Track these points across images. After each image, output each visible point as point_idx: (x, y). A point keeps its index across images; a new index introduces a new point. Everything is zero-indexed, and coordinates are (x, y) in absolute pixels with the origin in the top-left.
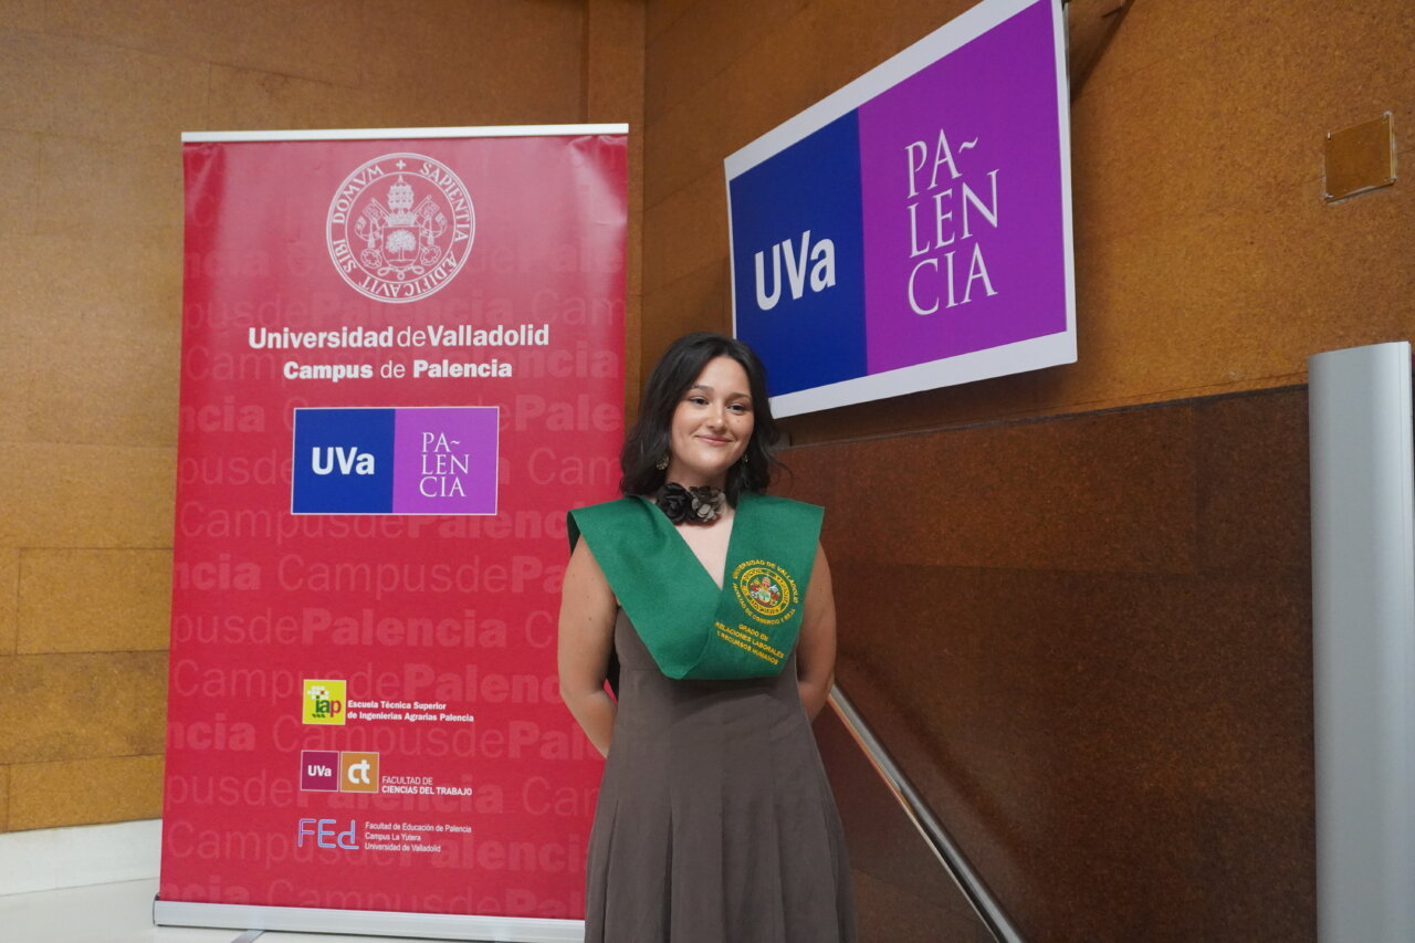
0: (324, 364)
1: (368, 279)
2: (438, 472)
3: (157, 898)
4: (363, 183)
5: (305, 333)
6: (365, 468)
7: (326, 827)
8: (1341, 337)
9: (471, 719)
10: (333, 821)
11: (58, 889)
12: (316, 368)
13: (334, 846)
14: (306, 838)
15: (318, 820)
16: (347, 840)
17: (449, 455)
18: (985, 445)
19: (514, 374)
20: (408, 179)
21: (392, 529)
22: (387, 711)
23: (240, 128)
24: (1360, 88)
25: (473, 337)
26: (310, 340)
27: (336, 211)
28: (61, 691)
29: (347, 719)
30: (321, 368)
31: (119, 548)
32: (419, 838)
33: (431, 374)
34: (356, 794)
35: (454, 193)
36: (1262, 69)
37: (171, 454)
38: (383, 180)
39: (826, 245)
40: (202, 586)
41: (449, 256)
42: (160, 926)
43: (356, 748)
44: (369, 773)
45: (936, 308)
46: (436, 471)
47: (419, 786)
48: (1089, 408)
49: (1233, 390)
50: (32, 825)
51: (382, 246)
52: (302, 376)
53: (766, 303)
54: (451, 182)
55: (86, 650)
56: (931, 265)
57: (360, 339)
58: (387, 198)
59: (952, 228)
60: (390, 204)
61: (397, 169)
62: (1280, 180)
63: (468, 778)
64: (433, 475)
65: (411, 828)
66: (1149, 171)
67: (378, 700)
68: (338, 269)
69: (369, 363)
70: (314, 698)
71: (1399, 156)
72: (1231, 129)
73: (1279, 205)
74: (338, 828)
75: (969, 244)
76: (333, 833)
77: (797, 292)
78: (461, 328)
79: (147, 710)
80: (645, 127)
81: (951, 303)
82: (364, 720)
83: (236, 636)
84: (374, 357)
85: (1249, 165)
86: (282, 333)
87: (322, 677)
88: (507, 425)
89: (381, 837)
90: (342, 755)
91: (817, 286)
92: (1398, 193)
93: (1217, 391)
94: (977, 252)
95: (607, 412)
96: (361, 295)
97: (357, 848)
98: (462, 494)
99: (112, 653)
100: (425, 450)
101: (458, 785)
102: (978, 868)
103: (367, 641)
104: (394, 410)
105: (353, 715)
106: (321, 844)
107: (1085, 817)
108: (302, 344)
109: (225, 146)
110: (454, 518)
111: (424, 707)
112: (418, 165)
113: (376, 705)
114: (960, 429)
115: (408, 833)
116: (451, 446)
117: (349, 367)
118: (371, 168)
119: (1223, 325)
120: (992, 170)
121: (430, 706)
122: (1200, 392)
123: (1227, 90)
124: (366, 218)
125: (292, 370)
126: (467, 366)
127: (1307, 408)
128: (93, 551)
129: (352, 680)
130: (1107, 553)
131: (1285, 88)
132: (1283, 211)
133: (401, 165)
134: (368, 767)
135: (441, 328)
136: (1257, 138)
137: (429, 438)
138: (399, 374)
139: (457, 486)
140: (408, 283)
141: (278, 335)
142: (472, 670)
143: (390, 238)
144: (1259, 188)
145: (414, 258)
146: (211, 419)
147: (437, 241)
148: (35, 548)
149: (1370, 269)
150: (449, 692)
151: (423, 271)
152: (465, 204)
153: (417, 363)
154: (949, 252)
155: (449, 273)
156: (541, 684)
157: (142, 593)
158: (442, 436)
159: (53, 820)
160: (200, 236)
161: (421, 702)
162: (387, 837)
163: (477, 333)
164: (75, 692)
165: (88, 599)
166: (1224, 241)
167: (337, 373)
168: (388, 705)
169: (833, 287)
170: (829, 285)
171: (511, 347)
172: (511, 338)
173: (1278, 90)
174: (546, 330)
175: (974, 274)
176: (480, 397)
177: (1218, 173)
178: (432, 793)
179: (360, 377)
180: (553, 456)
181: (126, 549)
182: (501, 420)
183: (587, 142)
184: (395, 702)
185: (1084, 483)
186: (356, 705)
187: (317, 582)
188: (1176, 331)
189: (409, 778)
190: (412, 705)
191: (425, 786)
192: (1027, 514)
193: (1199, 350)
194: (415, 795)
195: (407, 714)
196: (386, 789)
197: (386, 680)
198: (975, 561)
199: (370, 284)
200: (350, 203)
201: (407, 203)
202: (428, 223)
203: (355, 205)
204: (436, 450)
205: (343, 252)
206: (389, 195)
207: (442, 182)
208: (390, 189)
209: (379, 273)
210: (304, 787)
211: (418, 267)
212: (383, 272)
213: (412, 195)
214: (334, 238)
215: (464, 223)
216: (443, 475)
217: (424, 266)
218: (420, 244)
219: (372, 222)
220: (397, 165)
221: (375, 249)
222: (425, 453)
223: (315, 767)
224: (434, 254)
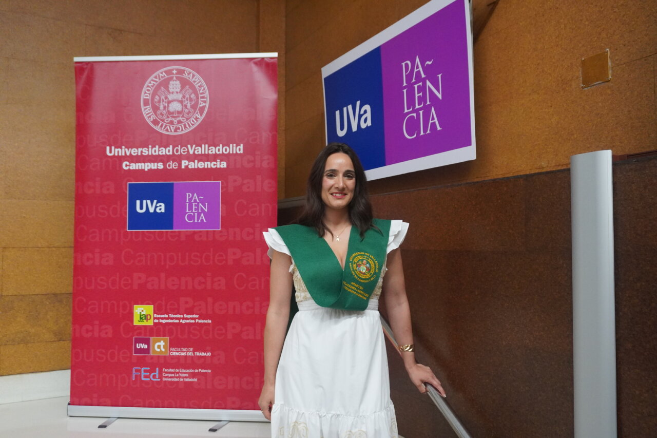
0: (141, 163)
1: (161, 124)
2: (194, 211)
3: (69, 404)
4: (157, 80)
5: (132, 148)
6: (160, 209)
7: (145, 371)
8: (588, 147)
9: (210, 322)
10: (148, 369)
11: (23, 401)
12: (137, 164)
13: (149, 379)
14: (136, 376)
15: (141, 368)
16: (155, 377)
17: (198, 203)
18: (436, 196)
19: (228, 165)
20: (178, 78)
21: (173, 237)
22: (172, 319)
23: (100, 55)
24: (596, 38)
25: (209, 150)
26: (134, 152)
27: (145, 93)
28: (23, 312)
29: (154, 322)
30: (140, 164)
31: (49, 247)
32: (187, 375)
33: (190, 167)
34: (159, 356)
35: (199, 84)
36: (555, 29)
37: (72, 204)
38: (166, 79)
39: (367, 107)
40: (87, 264)
41: (197, 113)
42: (70, 416)
43: (158, 335)
44: (164, 347)
45: (415, 136)
46: (192, 210)
48: (483, 179)
49: (544, 170)
50: (10, 373)
51: (166, 109)
52: (131, 168)
53: (341, 133)
54: (197, 80)
55: (34, 293)
56: (413, 116)
57: (157, 151)
58: (168, 87)
59: (422, 100)
60: (170, 90)
61: (173, 74)
62: (563, 78)
63: (208, 348)
64: (191, 212)
65: (183, 371)
66: (508, 74)
67: (168, 314)
68: (146, 119)
69: (160, 162)
70: (139, 313)
71: (612, 68)
72: (542, 56)
73: (563, 89)
74: (150, 372)
75: (430, 106)
76: (148, 374)
77: (354, 129)
78: (203, 146)
79: (62, 320)
80: (286, 53)
81: (422, 133)
82: (162, 323)
83: (103, 286)
84: (164, 159)
85: (550, 72)
86: (121, 148)
87: (142, 304)
88: (224, 190)
89: (170, 375)
90: (152, 339)
91: (363, 126)
92: (612, 84)
93: (537, 171)
94: (433, 110)
95: (270, 183)
96: (157, 131)
97: (159, 380)
98: (205, 221)
99: (46, 294)
100: (187, 201)
101: (204, 352)
103: (163, 287)
104: (173, 184)
105: (156, 321)
106: (143, 379)
108: (131, 154)
109: (94, 64)
110: (201, 231)
111: (189, 316)
112: (183, 72)
113: (167, 316)
114: (425, 189)
115: (182, 373)
116: (199, 199)
117: (152, 164)
118: (161, 73)
119: (539, 143)
120: (439, 74)
121: (191, 316)
122: (529, 172)
123: (540, 39)
124: (158, 95)
125: (126, 165)
126: (206, 163)
127: (570, 178)
128: (38, 249)
129: (156, 305)
130: (488, 242)
131: (565, 38)
132: (565, 92)
133: (175, 72)
134: (164, 344)
136: (553, 60)
137: (189, 196)
138: (175, 167)
139: (202, 217)
140: (179, 126)
141: (120, 150)
142: (210, 300)
143: (170, 105)
144: (554, 82)
145: (181, 114)
146: (90, 188)
147: (192, 107)
148: (10, 248)
149: (600, 118)
150: (200, 310)
151: (185, 120)
152: (204, 89)
153: (183, 162)
154: (421, 110)
155: (197, 121)
156: (241, 305)
157: (59, 267)
158: (195, 195)
159: (20, 370)
160: (83, 105)
161: (187, 314)
162: (173, 375)
163: (210, 148)
164: (29, 312)
165: (34, 270)
166: (539, 105)
167: (147, 166)
168: (173, 316)
169: (370, 126)
170: (369, 125)
171: (226, 154)
172: (226, 150)
173: (562, 39)
174: (241, 146)
175: (432, 120)
176: (212, 177)
177: (537, 75)
178: (193, 355)
179: (158, 169)
180: (245, 203)
181: (51, 247)
182: (222, 187)
183: (259, 61)
184: (175, 314)
185: (478, 212)
186: (158, 316)
187: (140, 261)
188: (519, 145)
189: (182, 349)
190: (183, 316)
191: (190, 352)
192: (454, 226)
193: (529, 153)
194: (185, 356)
195: (181, 320)
196: (172, 354)
197: (171, 305)
198: (432, 247)
199: (161, 126)
200: (152, 89)
201: (178, 89)
202: (187, 98)
203: (154, 90)
204: (193, 201)
205: (149, 112)
206: (169, 86)
207: (194, 79)
208: (169, 83)
209: (165, 121)
210: (135, 353)
211: (183, 118)
212: (167, 121)
213: (180, 85)
214: (145, 105)
215: (204, 98)
216: (196, 212)
217: (186, 118)
218: (184, 108)
219: (162, 98)
220: (173, 72)
221: (163, 110)
222: (187, 203)
223: (140, 344)
224: (190, 112)
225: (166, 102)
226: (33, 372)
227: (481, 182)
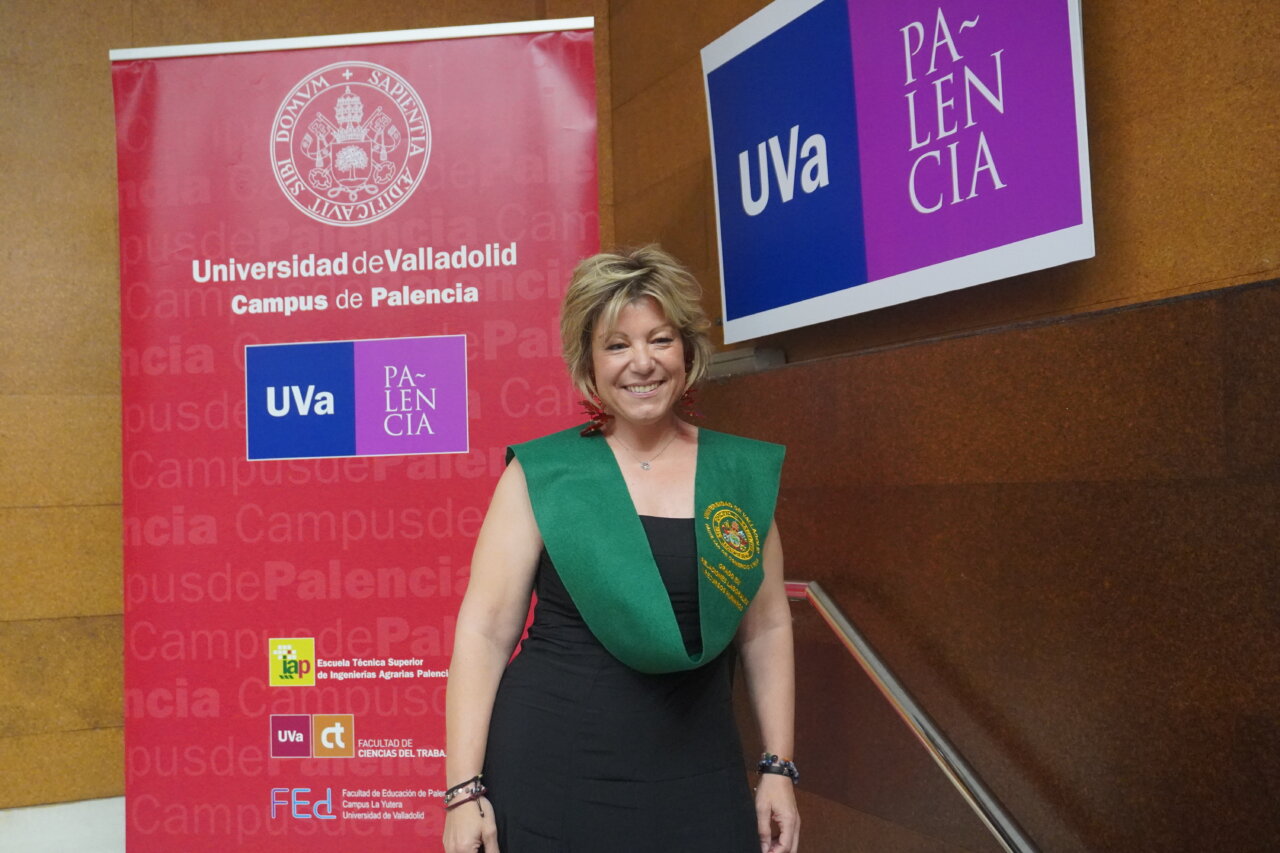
0: (275, 297)
1: (318, 201)
2: (404, 409)
4: (308, 96)
5: (252, 264)
6: (324, 407)
7: (300, 796)
10: (308, 790)
12: (266, 301)
13: (309, 816)
14: (279, 808)
15: (291, 789)
16: (324, 810)
17: (414, 390)
18: (997, 351)
19: (480, 298)
20: (356, 90)
21: (354, 472)
23: (168, 42)
25: (434, 260)
26: (258, 271)
27: (280, 128)
28: (7, 662)
29: (317, 680)
30: (272, 301)
31: (62, 506)
32: (401, 805)
33: (391, 303)
34: (331, 760)
35: (407, 103)
37: (114, 402)
38: (331, 91)
39: (817, 141)
40: (155, 542)
41: (404, 172)
43: (328, 710)
44: (344, 737)
45: (940, 205)
46: (400, 408)
47: (397, 749)
48: (1113, 305)
49: (1272, 276)
51: (331, 165)
52: (252, 310)
53: (753, 208)
54: (403, 91)
55: (32, 617)
56: (933, 158)
57: (312, 267)
58: (335, 113)
59: (954, 116)
60: (337, 117)
61: (344, 80)
64: (398, 412)
65: (391, 794)
66: (1169, 43)
67: (349, 658)
68: (284, 190)
69: (323, 294)
70: (281, 658)
74: (313, 798)
75: (974, 132)
76: (308, 803)
77: (787, 194)
78: (421, 250)
79: (99, 680)
80: (610, 17)
81: (957, 199)
82: (336, 680)
83: (194, 594)
84: (328, 286)
86: (228, 265)
87: (288, 635)
88: (475, 355)
89: (359, 805)
90: (315, 718)
91: (809, 186)
93: (1251, 280)
94: (983, 141)
96: (311, 219)
97: (334, 817)
98: (431, 432)
99: (58, 619)
100: (388, 385)
102: (1006, 806)
103: (336, 594)
104: (352, 343)
105: (323, 676)
106: (295, 815)
108: (249, 275)
109: (155, 62)
110: (423, 457)
111: (400, 663)
112: (366, 74)
113: (347, 664)
114: (968, 336)
115: (388, 799)
116: (414, 380)
117: (302, 298)
118: (315, 79)
119: (1254, 209)
120: (997, 51)
121: (406, 663)
122: (1232, 284)
124: (310, 133)
125: (240, 305)
126: (429, 292)
128: (37, 510)
129: (322, 636)
130: (1131, 460)
133: (348, 75)
134: (342, 730)
135: (400, 251)
137: (391, 372)
138: (356, 303)
139: (424, 423)
140: (361, 204)
141: (223, 267)
142: (449, 622)
143: (341, 155)
145: (366, 176)
146: (155, 362)
147: (391, 157)
150: (425, 647)
151: (377, 191)
152: (419, 114)
153: (375, 291)
154: (952, 143)
155: (405, 192)
157: (87, 553)
158: (406, 369)
160: (134, 162)
161: (396, 658)
162: (366, 805)
163: (438, 255)
164: (22, 662)
165: (30, 562)
166: (1253, 117)
167: (289, 305)
168: (361, 663)
169: (824, 187)
170: (822, 185)
171: (477, 269)
172: (476, 259)
174: (513, 249)
175: (980, 166)
176: (445, 326)
177: (1244, 42)
178: (412, 756)
179: (314, 309)
180: (526, 385)
181: (68, 506)
182: (468, 349)
183: (551, 40)
184: (367, 659)
185: (1104, 386)
186: (327, 664)
187: (280, 533)
188: (1204, 218)
189: (386, 740)
190: (387, 662)
191: (403, 749)
192: (1044, 424)
193: (1230, 237)
194: (394, 759)
195: (382, 672)
196: (362, 753)
197: (355, 636)
198: (990, 477)
199: (320, 207)
200: (295, 119)
201: (356, 116)
202: (380, 137)
203: (300, 121)
204: (400, 385)
205: (290, 173)
206: (336, 109)
207: (393, 91)
208: (337, 102)
209: (329, 195)
210: (275, 754)
211: (372, 186)
213: (361, 107)
214: (279, 158)
215: (421, 136)
216: (409, 412)
217: (378, 185)
218: (372, 160)
219: (318, 139)
220: (344, 75)
221: (324, 168)
222: (387, 389)
223: (285, 732)
224: (388, 171)
226: (34, 805)
227: (1111, 311)
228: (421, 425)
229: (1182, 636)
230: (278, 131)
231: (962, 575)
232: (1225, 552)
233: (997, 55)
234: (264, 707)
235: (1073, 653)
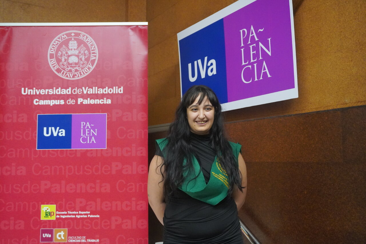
0: (47, 100)
1: (62, 72)
4: (60, 40)
5: (41, 90)
6: (62, 134)
9: (98, 216)
12: (45, 101)
17: (90, 129)
18: (272, 124)
19: (111, 103)
20: (75, 39)
21: (71, 154)
22: (70, 215)
23: (14, 22)
25: (98, 91)
26: (42, 92)
27: (51, 49)
29: (56, 218)
30: (47, 101)
33: (84, 103)
34: (60, 243)
35: (91, 44)
36: (353, 8)
38: (67, 39)
39: (213, 61)
40: (6, 174)
41: (89, 64)
43: (59, 227)
44: (64, 236)
45: (251, 81)
46: (86, 135)
49: (347, 106)
51: (67, 61)
52: (40, 104)
53: (192, 80)
54: (90, 40)
56: (249, 68)
57: (60, 91)
58: (68, 45)
59: (256, 56)
60: (69, 47)
61: (72, 36)
62: (360, 42)
63: (98, 236)
66: (318, 39)
67: (67, 211)
68: (52, 68)
69: (63, 100)
70: (45, 211)
72: (344, 26)
73: (360, 49)
75: (262, 61)
77: (203, 76)
78: (94, 88)
81: (256, 79)
82: (62, 218)
83: (17, 191)
84: (65, 97)
85: (350, 37)
86: (33, 89)
87: (47, 204)
88: (110, 119)
90: (55, 230)
91: (210, 74)
93: (342, 107)
94: (264, 63)
95: (143, 115)
96: (60, 77)
98: (95, 142)
100: (82, 128)
101: (94, 239)
103: (63, 191)
104: (71, 115)
105: (58, 216)
107: (309, 239)
108: (40, 93)
109: (13, 28)
110: (92, 150)
111: (83, 213)
112: (79, 34)
113: (66, 213)
114: (263, 119)
116: (90, 126)
117: (56, 101)
118: (63, 36)
119: (343, 86)
120: (269, 38)
121: (85, 213)
122: (336, 107)
123: (342, 14)
124: (61, 51)
125: (37, 102)
126: (96, 100)
129: (58, 205)
130: (314, 156)
131: (361, 14)
132: (361, 51)
133: (73, 34)
134: (64, 233)
135: (87, 88)
136: (352, 29)
137: (83, 124)
138: (73, 103)
139: (93, 139)
140: (76, 73)
141: (32, 90)
142: (99, 200)
143: (69, 58)
144: (353, 44)
145: (78, 65)
146: (8, 118)
147: (85, 59)
150: (91, 208)
152: (94, 47)
153: (79, 99)
154: (255, 63)
155: (89, 70)
156: (122, 204)
158: (88, 123)
160: (5, 57)
161: (82, 211)
163: (99, 89)
166: (343, 60)
167: (52, 103)
168: (70, 213)
170: (214, 74)
171: (111, 94)
172: (111, 91)
173: (359, 14)
174: (122, 88)
175: (263, 70)
176: (100, 111)
177: (340, 40)
178: (86, 242)
179: (60, 104)
180: (125, 129)
182: (107, 118)
183: (135, 28)
184: (72, 212)
185: (305, 135)
186: (59, 213)
187: (46, 172)
188: (328, 88)
189: (77, 237)
190: (79, 213)
191: (83, 239)
192: (286, 145)
193: (336, 94)
194: (79, 242)
195: (77, 215)
196: (70, 241)
197: (69, 204)
198: (269, 160)
199: (63, 73)
200: (56, 47)
201: (75, 47)
202: (82, 54)
203: (57, 47)
204: (86, 128)
205: (54, 63)
206: (69, 44)
207: (87, 40)
208: (69, 42)
210: (41, 241)
211: (79, 68)
212: (67, 69)
213: (77, 45)
214: (51, 58)
215: (94, 54)
216: (88, 136)
217: (81, 68)
218: (80, 60)
219: (63, 53)
220: (72, 34)
221: (64, 62)
222: (82, 129)
223: (45, 234)
224: (84, 64)
225: (66, 56)
228: (92, 140)
229: (329, 208)
230: (51, 50)
231: (260, 189)
232: (343, 184)
233: (269, 39)
234: (39, 226)
235: (295, 212)
